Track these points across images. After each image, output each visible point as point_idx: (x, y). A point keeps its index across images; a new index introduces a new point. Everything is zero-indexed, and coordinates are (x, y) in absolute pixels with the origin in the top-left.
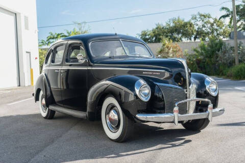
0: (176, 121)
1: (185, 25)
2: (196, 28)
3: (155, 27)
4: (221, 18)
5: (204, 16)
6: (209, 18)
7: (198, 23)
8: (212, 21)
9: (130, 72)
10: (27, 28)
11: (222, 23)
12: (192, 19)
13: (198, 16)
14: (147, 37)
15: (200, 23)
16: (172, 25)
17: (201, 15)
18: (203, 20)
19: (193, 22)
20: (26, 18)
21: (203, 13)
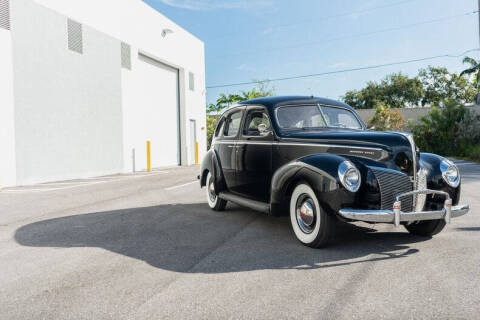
0: (397, 221)
1: (409, 83)
2: (425, 87)
3: (365, 86)
4: (463, 73)
5: (437, 71)
6: (444, 73)
7: (428, 81)
8: (449, 77)
9: (330, 150)
10: (192, 88)
11: (464, 81)
12: (420, 75)
13: (428, 72)
14: (354, 100)
15: (431, 81)
16: (390, 83)
17: (433, 70)
18: (435, 77)
19: (420, 79)
20: (191, 75)
21: (436, 67)
